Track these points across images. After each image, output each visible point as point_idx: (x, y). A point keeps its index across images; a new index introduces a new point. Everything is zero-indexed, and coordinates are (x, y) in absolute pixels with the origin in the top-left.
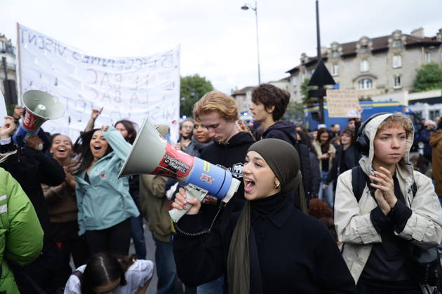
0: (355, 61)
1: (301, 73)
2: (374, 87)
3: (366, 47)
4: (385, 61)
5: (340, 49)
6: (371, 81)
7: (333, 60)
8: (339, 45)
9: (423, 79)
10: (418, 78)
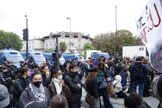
0: (69, 38)
1: (50, 39)
2: (74, 47)
3: (72, 35)
4: (77, 40)
5: (65, 34)
6: (73, 45)
7: (62, 37)
8: (65, 32)
9: (86, 47)
10: (85, 46)
